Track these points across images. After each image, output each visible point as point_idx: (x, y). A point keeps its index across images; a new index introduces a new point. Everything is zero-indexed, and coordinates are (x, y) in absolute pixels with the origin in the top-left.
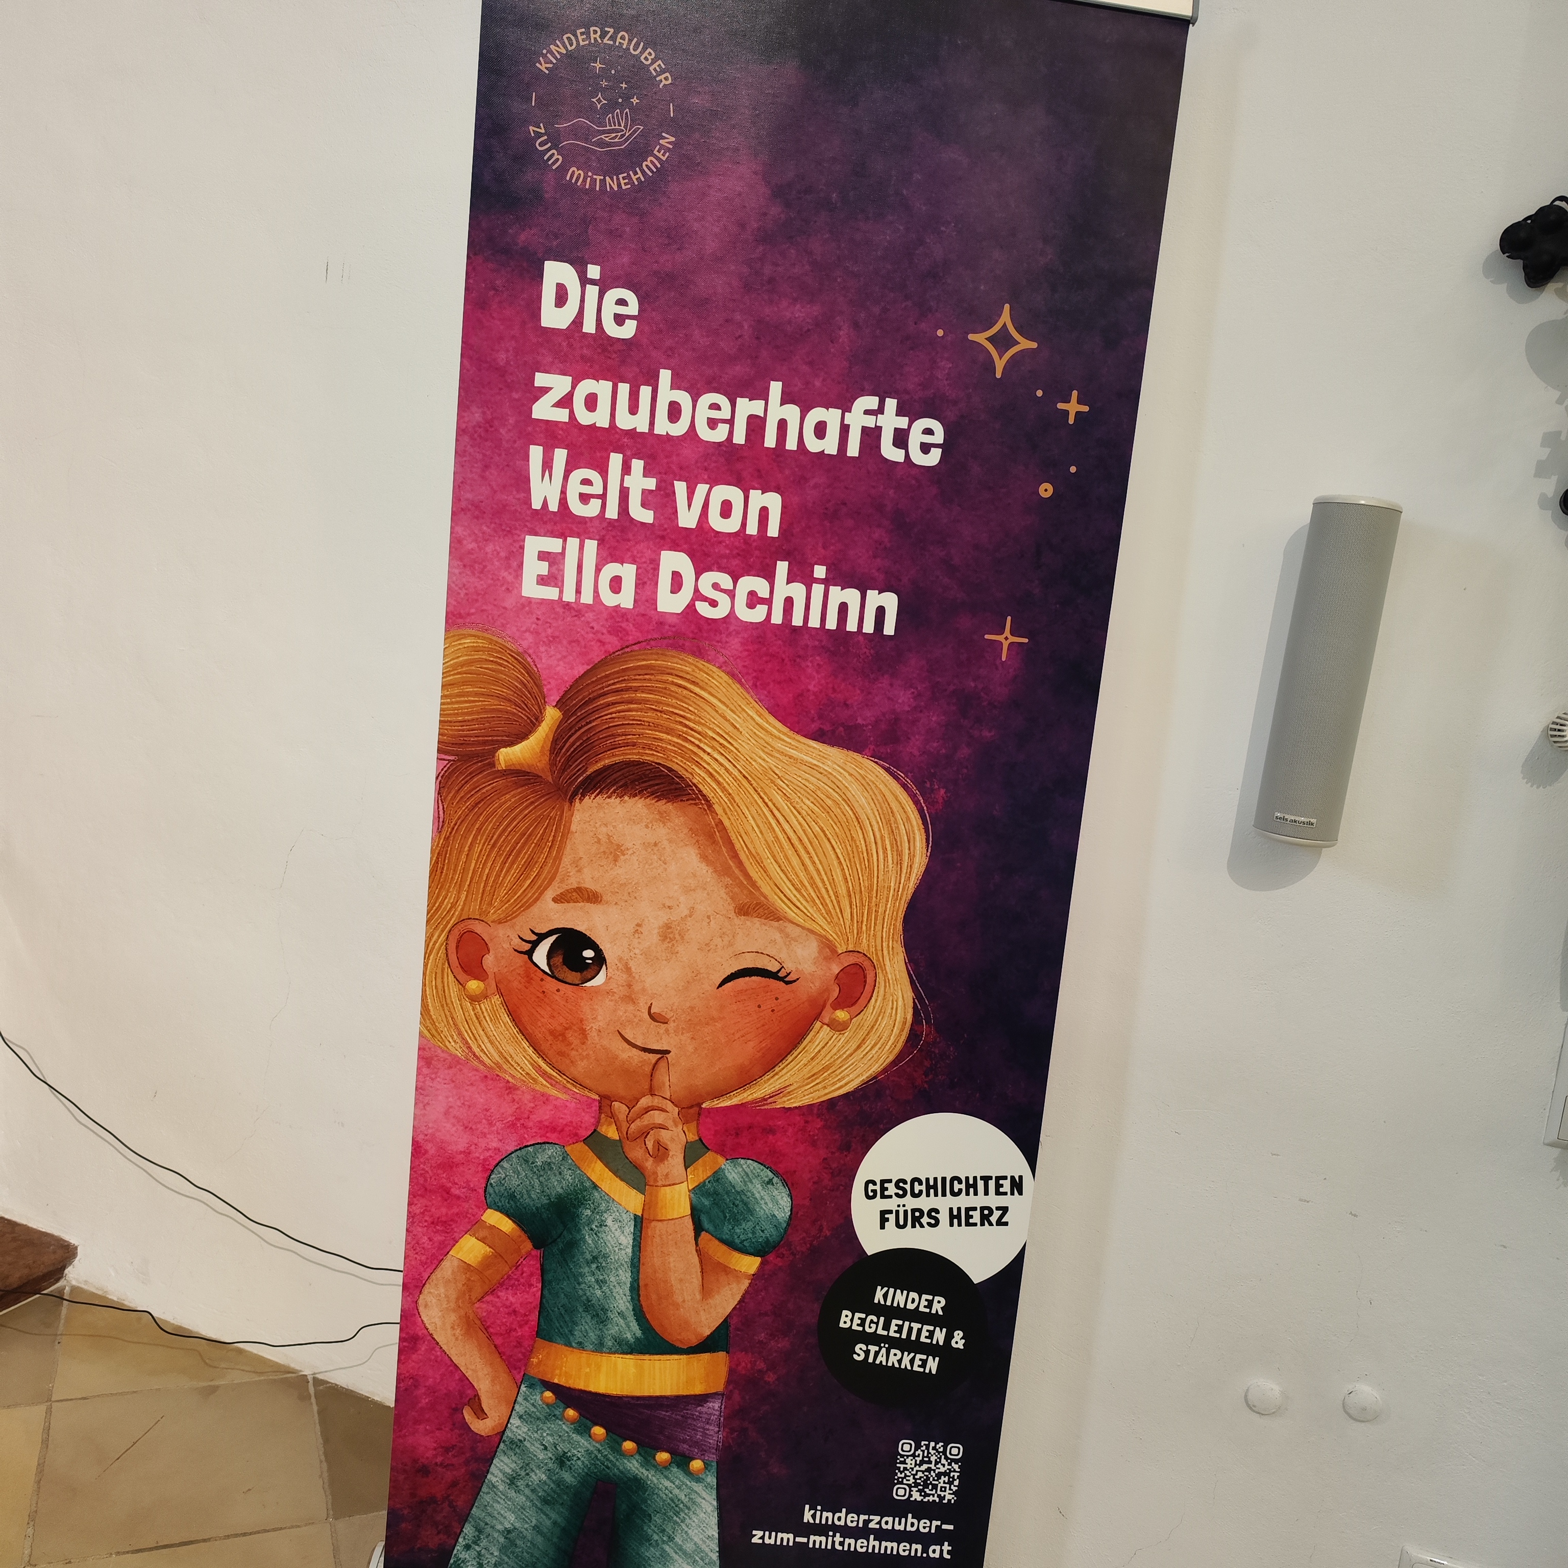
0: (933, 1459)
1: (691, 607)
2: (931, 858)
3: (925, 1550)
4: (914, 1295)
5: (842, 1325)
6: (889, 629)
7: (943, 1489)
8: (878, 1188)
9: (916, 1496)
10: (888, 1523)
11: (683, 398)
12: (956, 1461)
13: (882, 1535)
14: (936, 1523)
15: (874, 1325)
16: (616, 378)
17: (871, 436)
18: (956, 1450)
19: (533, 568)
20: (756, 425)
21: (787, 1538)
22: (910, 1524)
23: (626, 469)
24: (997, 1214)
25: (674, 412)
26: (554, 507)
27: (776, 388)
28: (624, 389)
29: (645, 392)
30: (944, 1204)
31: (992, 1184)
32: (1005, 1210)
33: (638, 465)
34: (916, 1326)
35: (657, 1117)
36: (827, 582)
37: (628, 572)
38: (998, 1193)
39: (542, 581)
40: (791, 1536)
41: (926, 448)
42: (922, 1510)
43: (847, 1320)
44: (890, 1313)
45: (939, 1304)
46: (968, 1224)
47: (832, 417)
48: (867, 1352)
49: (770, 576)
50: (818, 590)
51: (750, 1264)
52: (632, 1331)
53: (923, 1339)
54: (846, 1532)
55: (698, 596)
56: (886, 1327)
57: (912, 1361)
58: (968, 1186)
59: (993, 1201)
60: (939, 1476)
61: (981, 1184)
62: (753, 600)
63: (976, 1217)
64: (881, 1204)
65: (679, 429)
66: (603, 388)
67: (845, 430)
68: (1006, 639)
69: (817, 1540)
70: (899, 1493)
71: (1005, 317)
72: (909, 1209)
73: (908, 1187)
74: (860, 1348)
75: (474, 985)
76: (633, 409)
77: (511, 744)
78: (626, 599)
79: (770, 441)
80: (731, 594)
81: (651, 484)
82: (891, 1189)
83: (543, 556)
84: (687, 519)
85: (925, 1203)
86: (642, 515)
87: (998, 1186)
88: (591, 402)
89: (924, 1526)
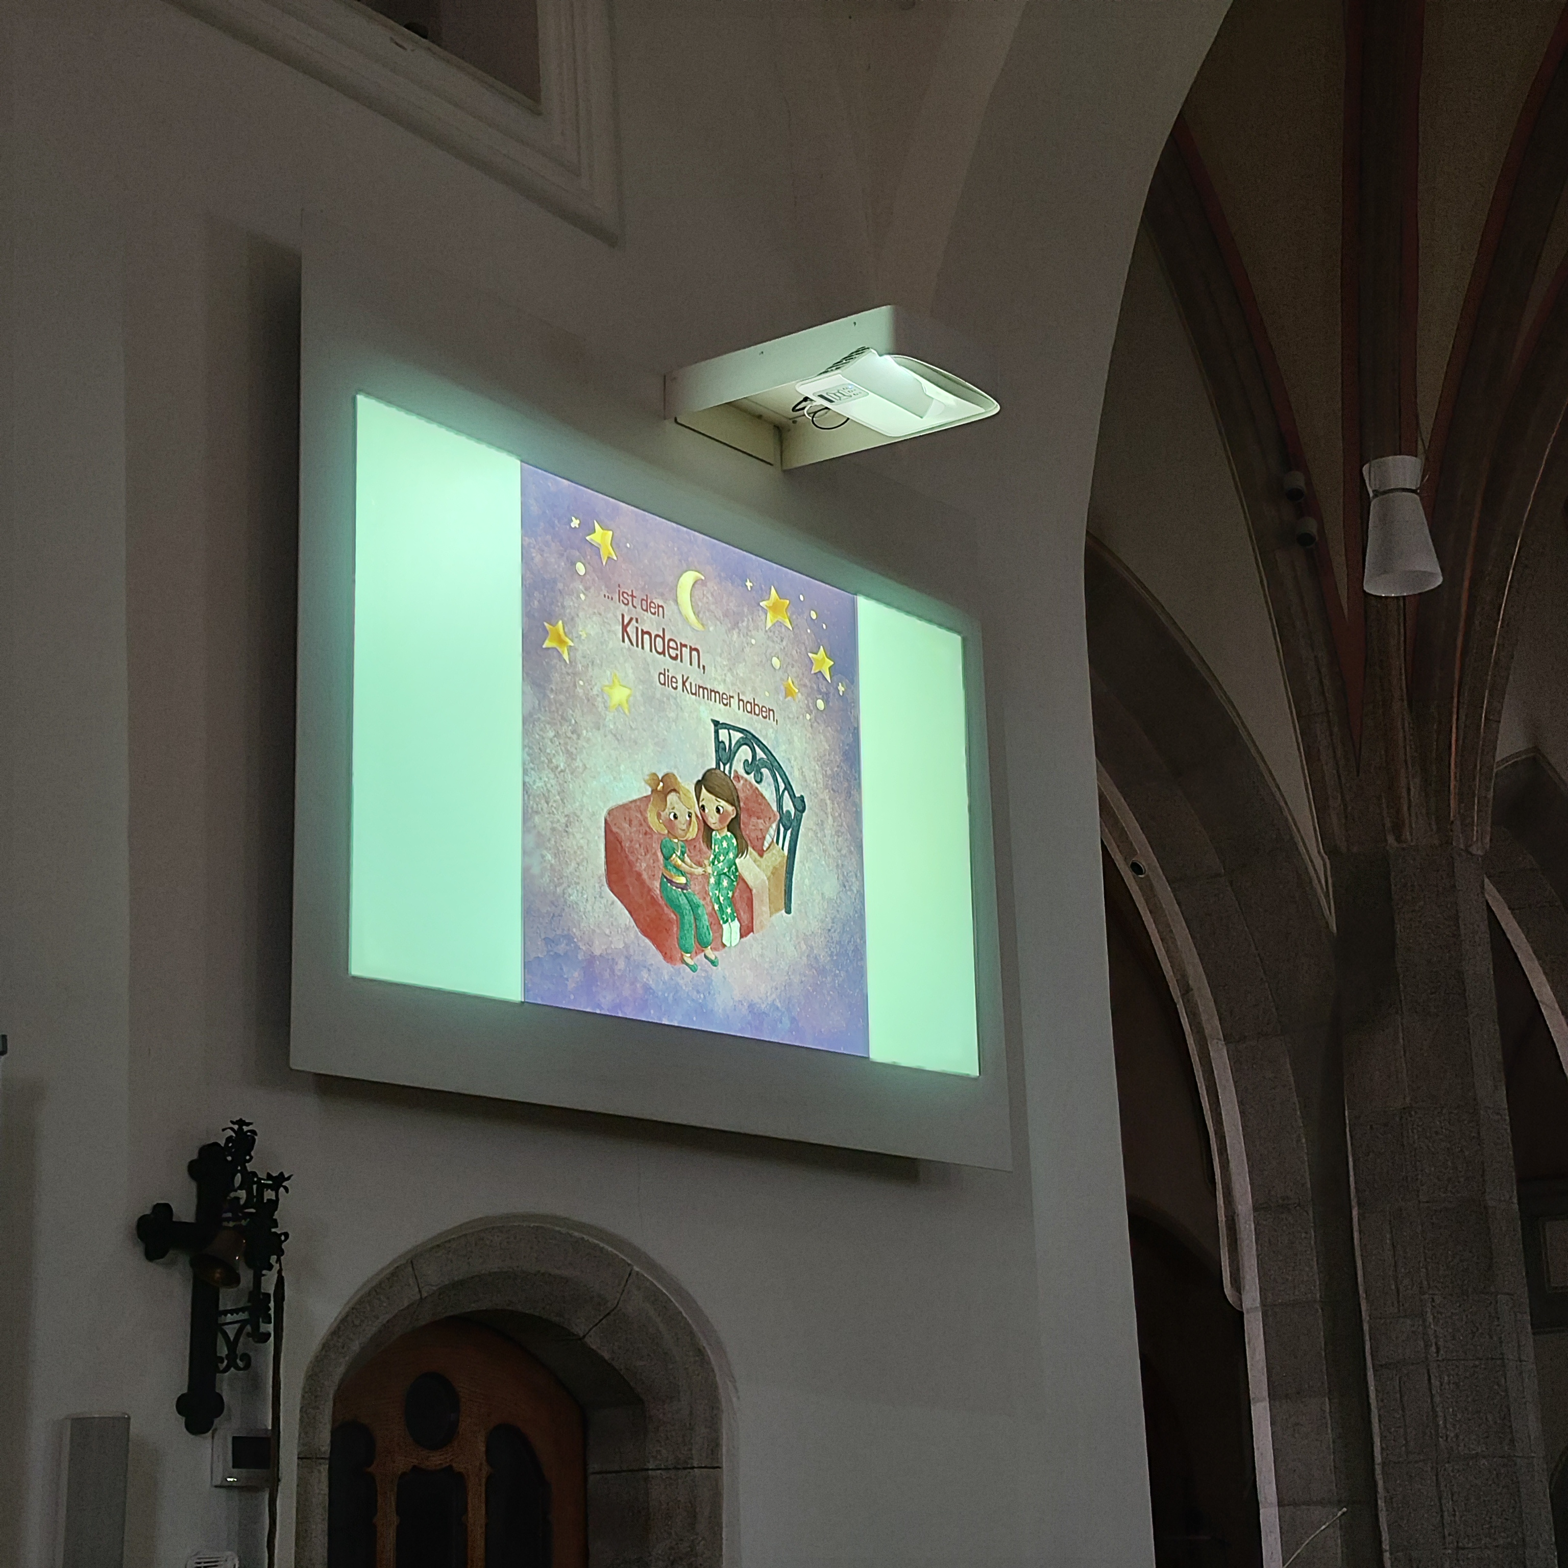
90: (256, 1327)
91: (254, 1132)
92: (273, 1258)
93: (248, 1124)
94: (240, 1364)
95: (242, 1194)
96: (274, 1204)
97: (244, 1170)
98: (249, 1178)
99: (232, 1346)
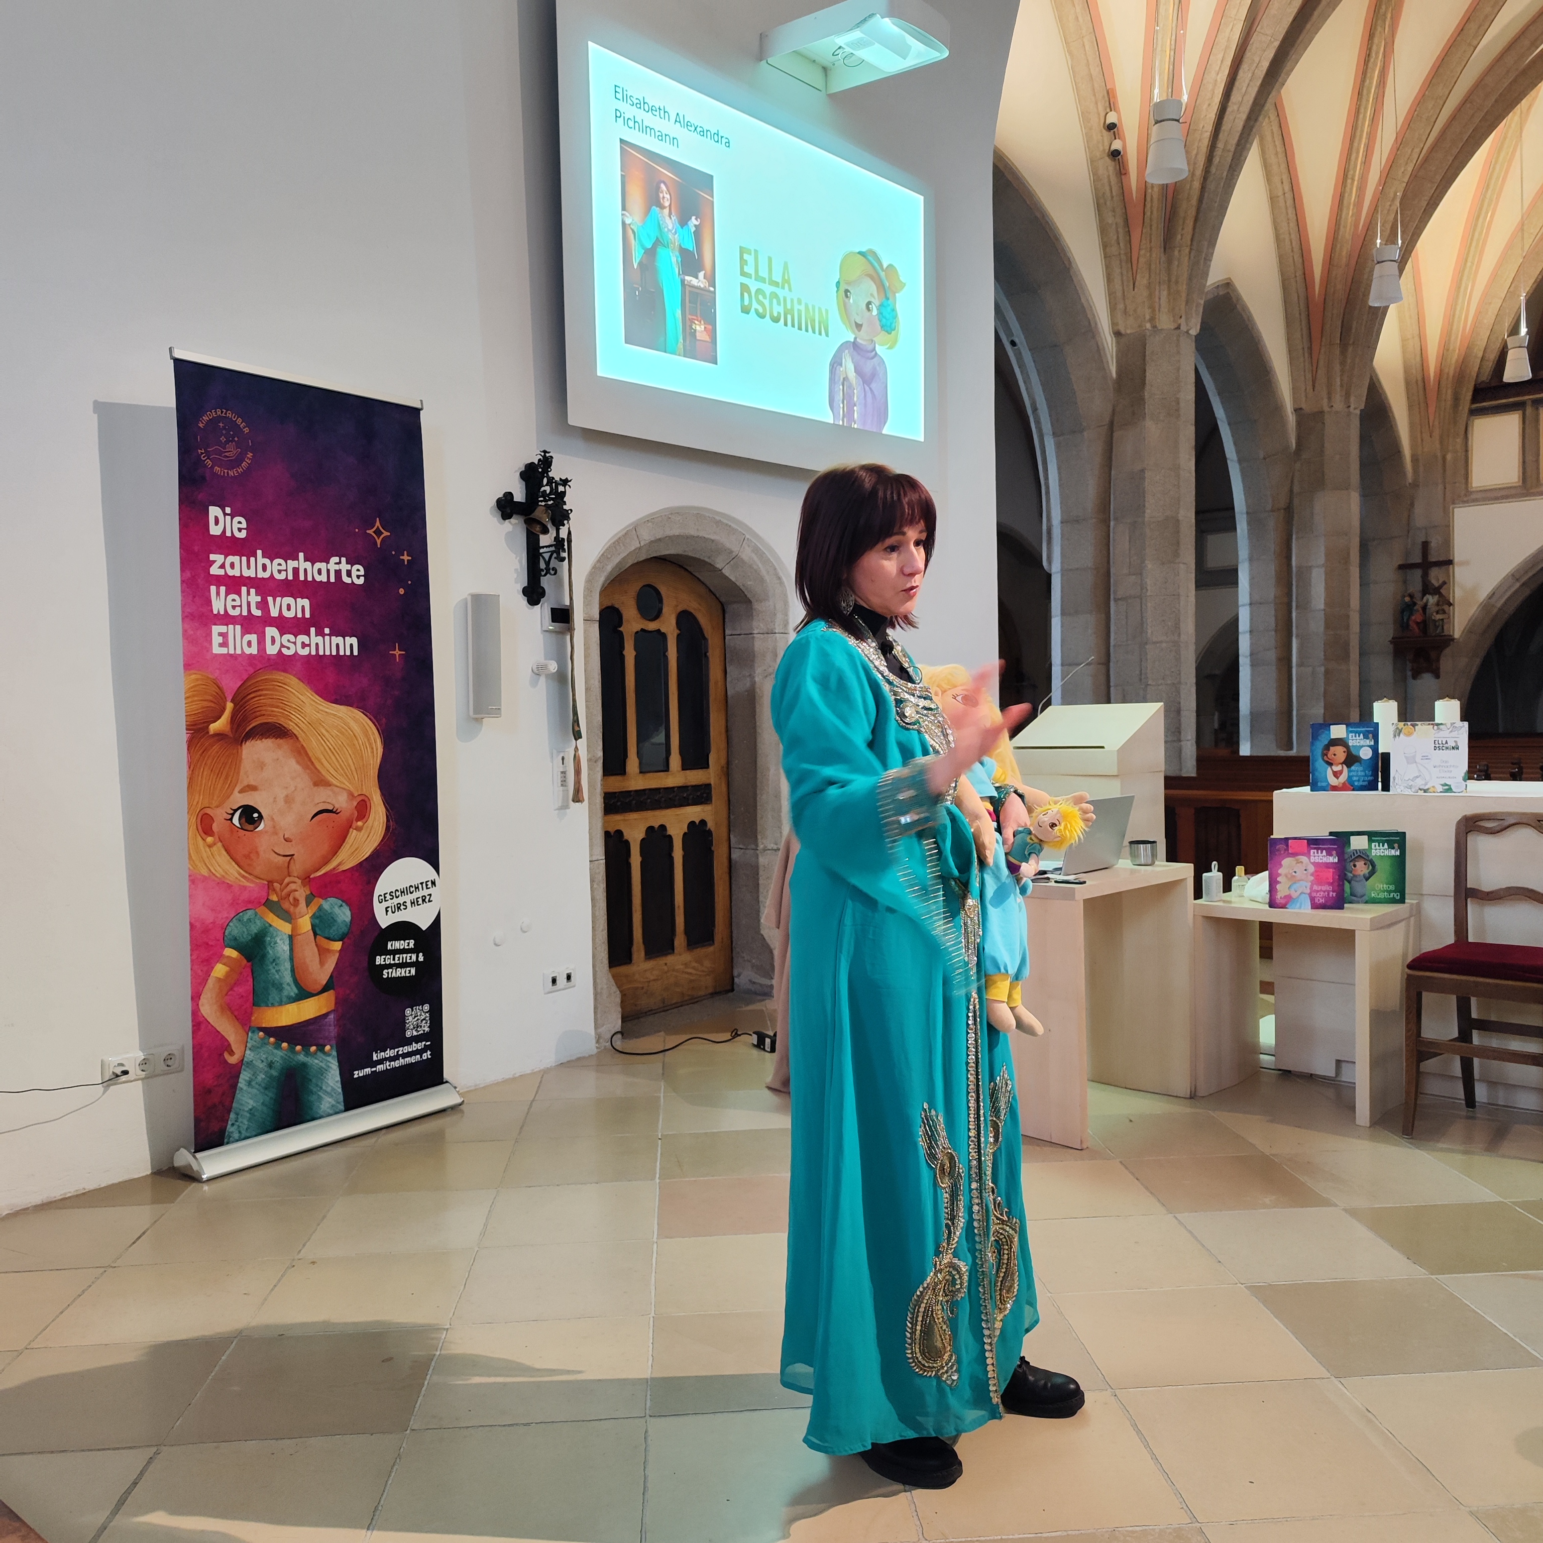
0: (419, 1014)
1: (280, 651)
2: (384, 748)
3: (421, 1057)
4: (402, 942)
5: (377, 963)
6: (356, 653)
7: (424, 1027)
8: (383, 897)
9: (415, 1033)
10: (406, 1049)
11: (267, 561)
12: (427, 1012)
13: (405, 1056)
14: (424, 1043)
15: (389, 960)
16: (241, 556)
17: (338, 573)
18: (426, 1007)
19: (216, 640)
20: (296, 571)
21: (368, 1071)
22: (415, 1046)
23: (248, 593)
24: (428, 897)
25: (264, 568)
26: (222, 612)
27: (301, 555)
28: (244, 559)
29: (252, 559)
30: (408, 898)
31: (424, 885)
32: (430, 895)
33: (253, 591)
34: (405, 956)
35: (293, 886)
36: (330, 635)
37: (253, 638)
38: (427, 888)
39: (221, 645)
40: (369, 1069)
41: (358, 577)
42: (417, 1039)
43: (379, 960)
44: (394, 952)
45: (412, 942)
46: (418, 905)
47: (322, 566)
48: (388, 973)
49: (309, 635)
50: (327, 638)
51: (337, 946)
52: (293, 991)
53: (408, 961)
54: (392, 1059)
55: (282, 646)
56: (394, 959)
57: (405, 972)
58: (416, 888)
59: (426, 892)
60: (422, 1021)
61: (420, 886)
62: (304, 645)
63: (420, 900)
64: (385, 904)
65: (267, 575)
66: (235, 559)
67: (328, 571)
68: (397, 652)
69: (380, 1068)
70: (408, 1034)
71: (378, 524)
72: (395, 904)
73: (394, 894)
74: (385, 972)
75: (210, 839)
76: (249, 567)
77: (215, 722)
78: (254, 650)
79: (302, 578)
80: (295, 643)
81: (259, 599)
82: (388, 897)
83: (220, 634)
84: (274, 613)
85: (401, 900)
86: (257, 613)
87: (427, 885)
88: (232, 566)
89: (420, 1046)
90: (559, 554)
91: (552, 457)
92: (566, 522)
93: (549, 452)
94: (553, 572)
95: (548, 489)
96: (564, 494)
97: (548, 477)
98: (551, 481)
99: (548, 563)
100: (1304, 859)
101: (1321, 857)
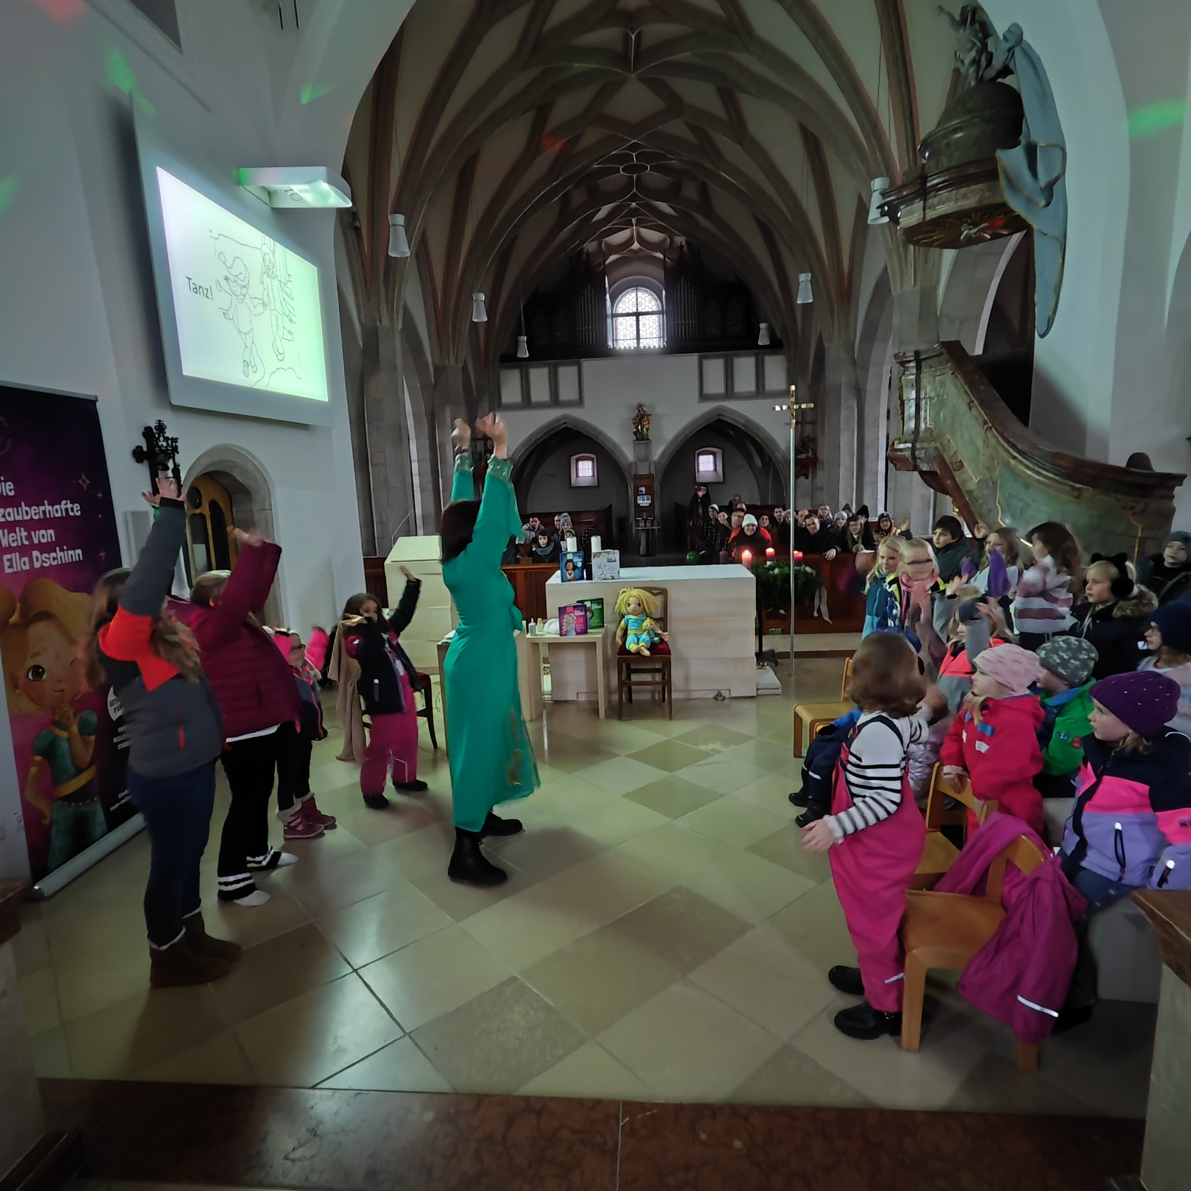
1: (42, 565)
5: (114, 742)
6: (82, 559)
11: (28, 509)
16: (13, 507)
17: (66, 510)
19: (7, 564)
20: (44, 512)
23: (20, 531)
25: (27, 513)
26: (7, 546)
27: (46, 502)
28: (15, 509)
29: (20, 509)
33: (22, 529)
36: (67, 550)
37: (26, 559)
39: (9, 567)
40: (117, 804)
41: (77, 511)
47: (57, 507)
49: (55, 552)
50: (66, 552)
51: (93, 738)
55: (43, 561)
62: (54, 559)
64: (113, 707)
65: (28, 518)
66: (10, 510)
67: (61, 510)
68: (102, 554)
69: (123, 801)
71: (83, 476)
74: (119, 746)
76: (18, 514)
77: (11, 617)
78: (27, 567)
79: (48, 516)
80: (49, 558)
81: (26, 533)
83: (8, 560)
84: (36, 541)
86: (26, 543)
88: (9, 514)
91: (165, 424)
96: (177, 447)
97: (164, 436)
98: (166, 439)
100: (572, 615)
101: (578, 613)
